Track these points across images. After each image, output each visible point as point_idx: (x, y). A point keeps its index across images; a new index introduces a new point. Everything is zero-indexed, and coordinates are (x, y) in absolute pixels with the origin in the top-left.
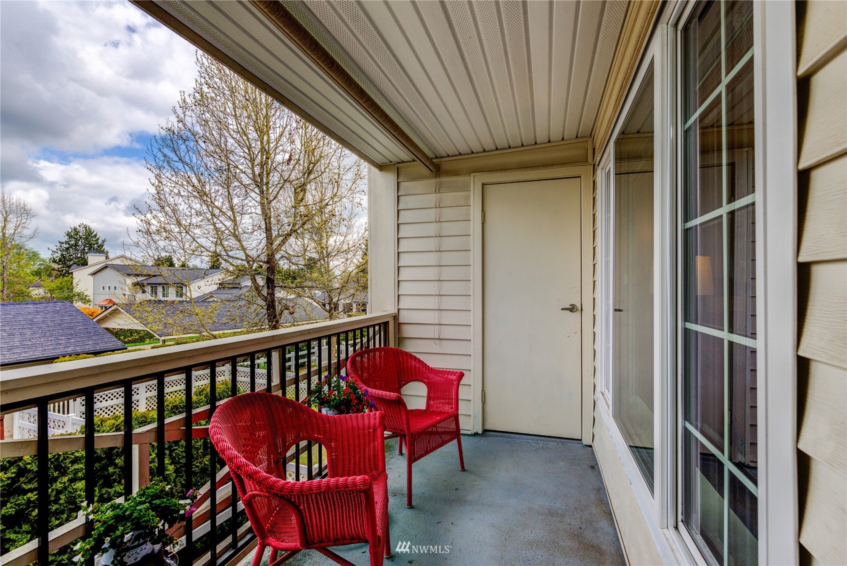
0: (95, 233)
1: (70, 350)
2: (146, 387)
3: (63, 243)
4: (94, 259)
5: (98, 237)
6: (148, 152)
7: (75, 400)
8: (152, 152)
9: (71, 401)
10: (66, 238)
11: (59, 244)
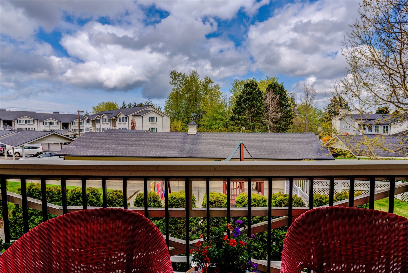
0: (343, 98)
1: (309, 156)
2: (342, 184)
3: (329, 105)
4: (342, 112)
5: (345, 100)
6: (343, 45)
7: (307, 181)
8: (345, 44)
9: (305, 181)
10: (331, 103)
11: (328, 106)
